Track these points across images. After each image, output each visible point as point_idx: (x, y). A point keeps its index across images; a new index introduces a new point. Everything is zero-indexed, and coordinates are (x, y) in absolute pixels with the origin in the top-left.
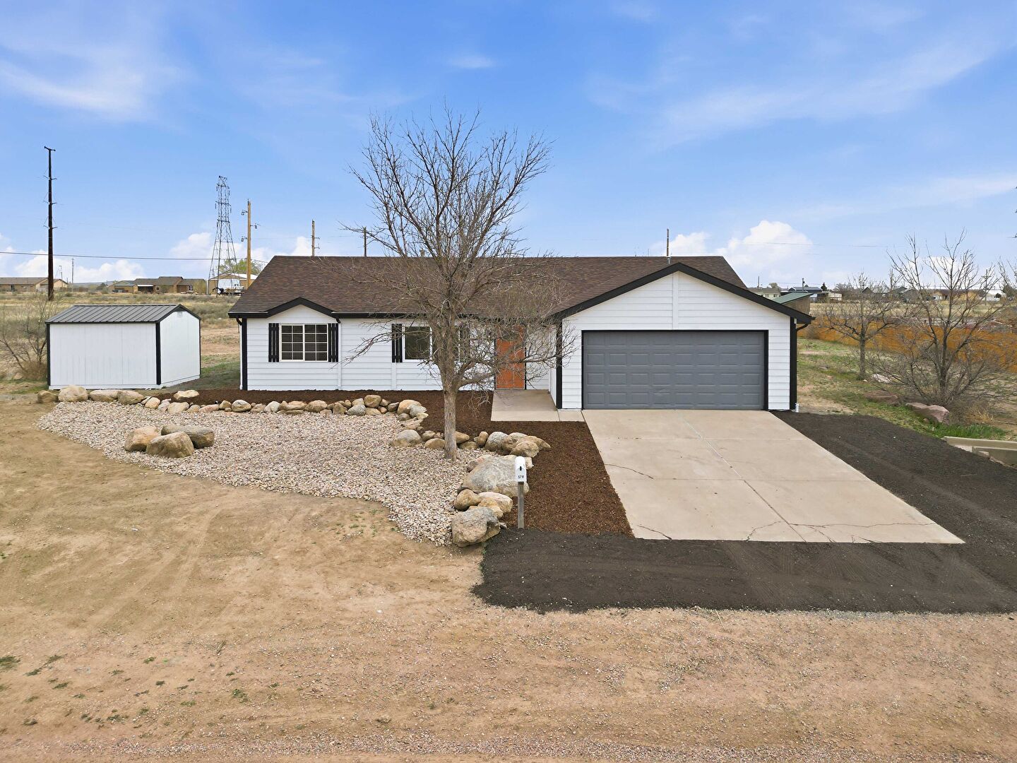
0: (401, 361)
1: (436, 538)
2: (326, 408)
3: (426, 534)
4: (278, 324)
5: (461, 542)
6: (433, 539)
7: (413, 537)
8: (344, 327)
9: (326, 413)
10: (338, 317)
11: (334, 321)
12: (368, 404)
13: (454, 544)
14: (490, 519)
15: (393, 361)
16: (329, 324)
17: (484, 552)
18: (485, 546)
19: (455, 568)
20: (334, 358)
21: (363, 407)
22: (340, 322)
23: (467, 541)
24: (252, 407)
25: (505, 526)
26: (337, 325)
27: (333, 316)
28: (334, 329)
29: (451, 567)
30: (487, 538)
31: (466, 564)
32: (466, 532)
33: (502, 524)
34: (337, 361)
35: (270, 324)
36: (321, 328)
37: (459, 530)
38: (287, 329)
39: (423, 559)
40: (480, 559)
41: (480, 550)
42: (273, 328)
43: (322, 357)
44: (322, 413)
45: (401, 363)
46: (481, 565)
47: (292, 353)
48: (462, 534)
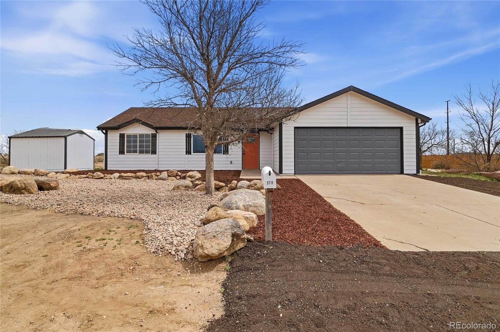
0: (191, 154)
1: (177, 251)
2: (145, 177)
3: (168, 247)
4: (124, 134)
5: (201, 256)
6: (173, 253)
7: (153, 250)
8: (160, 135)
9: (145, 179)
10: (156, 129)
11: (154, 132)
12: (170, 175)
13: (194, 258)
14: (235, 230)
15: (186, 154)
16: (152, 134)
17: (228, 267)
18: (230, 260)
19: (190, 289)
20: (154, 152)
21: (167, 175)
22: (157, 132)
23: (208, 256)
24: (104, 176)
25: (252, 238)
26: (156, 134)
27: (153, 128)
28: (154, 136)
29: (185, 287)
30: (232, 251)
31: (205, 284)
32: (207, 245)
33: (249, 237)
34: (156, 154)
35: (120, 134)
36: (147, 136)
37: (200, 242)
38: (129, 136)
39: (154, 276)
40: (223, 276)
41: (224, 265)
42: (122, 136)
43: (147, 152)
44: (143, 179)
45: (190, 155)
46: (224, 285)
47: (132, 150)
48: (202, 247)
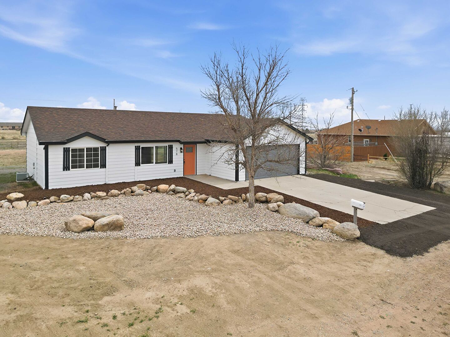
2: (121, 194)
4: (69, 148)
8: (109, 148)
10: (107, 142)
11: (103, 145)
15: (135, 166)
16: (101, 147)
17: (360, 240)
24: (73, 198)
26: (106, 147)
27: (104, 142)
28: (104, 149)
34: (106, 167)
35: (64, 148)
36: (96, 149)
38: (74, 150)
42: (66, 151)
43: (96, 166)
45: (139, 167)
47: (78, 165)
